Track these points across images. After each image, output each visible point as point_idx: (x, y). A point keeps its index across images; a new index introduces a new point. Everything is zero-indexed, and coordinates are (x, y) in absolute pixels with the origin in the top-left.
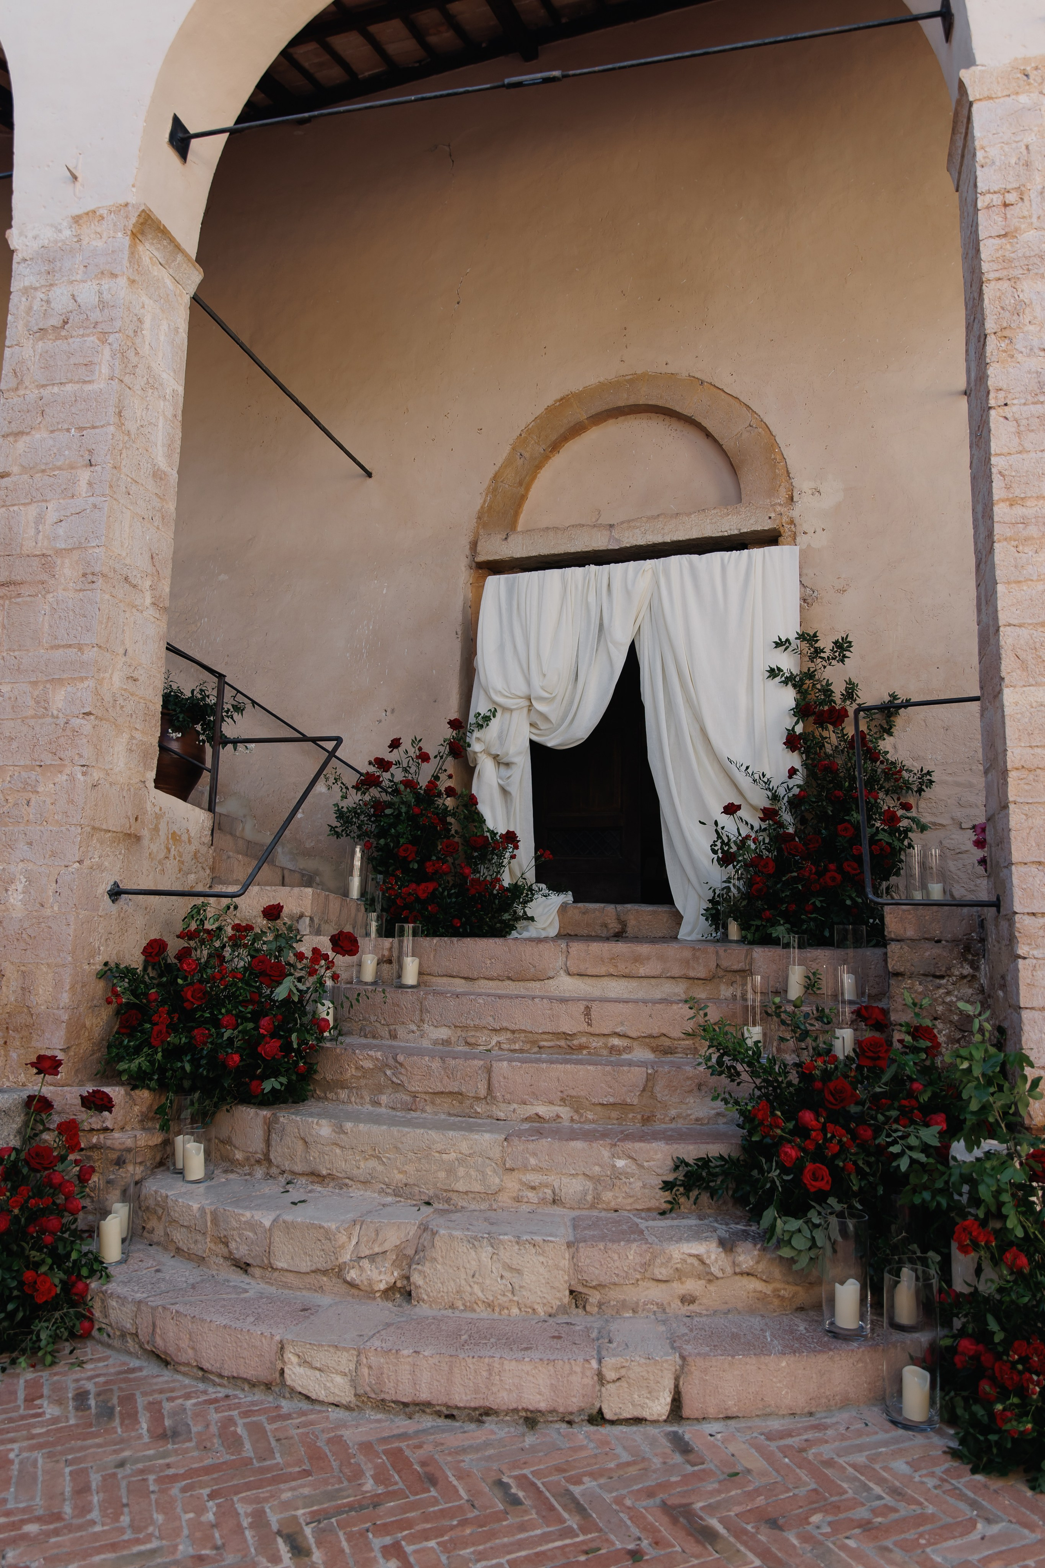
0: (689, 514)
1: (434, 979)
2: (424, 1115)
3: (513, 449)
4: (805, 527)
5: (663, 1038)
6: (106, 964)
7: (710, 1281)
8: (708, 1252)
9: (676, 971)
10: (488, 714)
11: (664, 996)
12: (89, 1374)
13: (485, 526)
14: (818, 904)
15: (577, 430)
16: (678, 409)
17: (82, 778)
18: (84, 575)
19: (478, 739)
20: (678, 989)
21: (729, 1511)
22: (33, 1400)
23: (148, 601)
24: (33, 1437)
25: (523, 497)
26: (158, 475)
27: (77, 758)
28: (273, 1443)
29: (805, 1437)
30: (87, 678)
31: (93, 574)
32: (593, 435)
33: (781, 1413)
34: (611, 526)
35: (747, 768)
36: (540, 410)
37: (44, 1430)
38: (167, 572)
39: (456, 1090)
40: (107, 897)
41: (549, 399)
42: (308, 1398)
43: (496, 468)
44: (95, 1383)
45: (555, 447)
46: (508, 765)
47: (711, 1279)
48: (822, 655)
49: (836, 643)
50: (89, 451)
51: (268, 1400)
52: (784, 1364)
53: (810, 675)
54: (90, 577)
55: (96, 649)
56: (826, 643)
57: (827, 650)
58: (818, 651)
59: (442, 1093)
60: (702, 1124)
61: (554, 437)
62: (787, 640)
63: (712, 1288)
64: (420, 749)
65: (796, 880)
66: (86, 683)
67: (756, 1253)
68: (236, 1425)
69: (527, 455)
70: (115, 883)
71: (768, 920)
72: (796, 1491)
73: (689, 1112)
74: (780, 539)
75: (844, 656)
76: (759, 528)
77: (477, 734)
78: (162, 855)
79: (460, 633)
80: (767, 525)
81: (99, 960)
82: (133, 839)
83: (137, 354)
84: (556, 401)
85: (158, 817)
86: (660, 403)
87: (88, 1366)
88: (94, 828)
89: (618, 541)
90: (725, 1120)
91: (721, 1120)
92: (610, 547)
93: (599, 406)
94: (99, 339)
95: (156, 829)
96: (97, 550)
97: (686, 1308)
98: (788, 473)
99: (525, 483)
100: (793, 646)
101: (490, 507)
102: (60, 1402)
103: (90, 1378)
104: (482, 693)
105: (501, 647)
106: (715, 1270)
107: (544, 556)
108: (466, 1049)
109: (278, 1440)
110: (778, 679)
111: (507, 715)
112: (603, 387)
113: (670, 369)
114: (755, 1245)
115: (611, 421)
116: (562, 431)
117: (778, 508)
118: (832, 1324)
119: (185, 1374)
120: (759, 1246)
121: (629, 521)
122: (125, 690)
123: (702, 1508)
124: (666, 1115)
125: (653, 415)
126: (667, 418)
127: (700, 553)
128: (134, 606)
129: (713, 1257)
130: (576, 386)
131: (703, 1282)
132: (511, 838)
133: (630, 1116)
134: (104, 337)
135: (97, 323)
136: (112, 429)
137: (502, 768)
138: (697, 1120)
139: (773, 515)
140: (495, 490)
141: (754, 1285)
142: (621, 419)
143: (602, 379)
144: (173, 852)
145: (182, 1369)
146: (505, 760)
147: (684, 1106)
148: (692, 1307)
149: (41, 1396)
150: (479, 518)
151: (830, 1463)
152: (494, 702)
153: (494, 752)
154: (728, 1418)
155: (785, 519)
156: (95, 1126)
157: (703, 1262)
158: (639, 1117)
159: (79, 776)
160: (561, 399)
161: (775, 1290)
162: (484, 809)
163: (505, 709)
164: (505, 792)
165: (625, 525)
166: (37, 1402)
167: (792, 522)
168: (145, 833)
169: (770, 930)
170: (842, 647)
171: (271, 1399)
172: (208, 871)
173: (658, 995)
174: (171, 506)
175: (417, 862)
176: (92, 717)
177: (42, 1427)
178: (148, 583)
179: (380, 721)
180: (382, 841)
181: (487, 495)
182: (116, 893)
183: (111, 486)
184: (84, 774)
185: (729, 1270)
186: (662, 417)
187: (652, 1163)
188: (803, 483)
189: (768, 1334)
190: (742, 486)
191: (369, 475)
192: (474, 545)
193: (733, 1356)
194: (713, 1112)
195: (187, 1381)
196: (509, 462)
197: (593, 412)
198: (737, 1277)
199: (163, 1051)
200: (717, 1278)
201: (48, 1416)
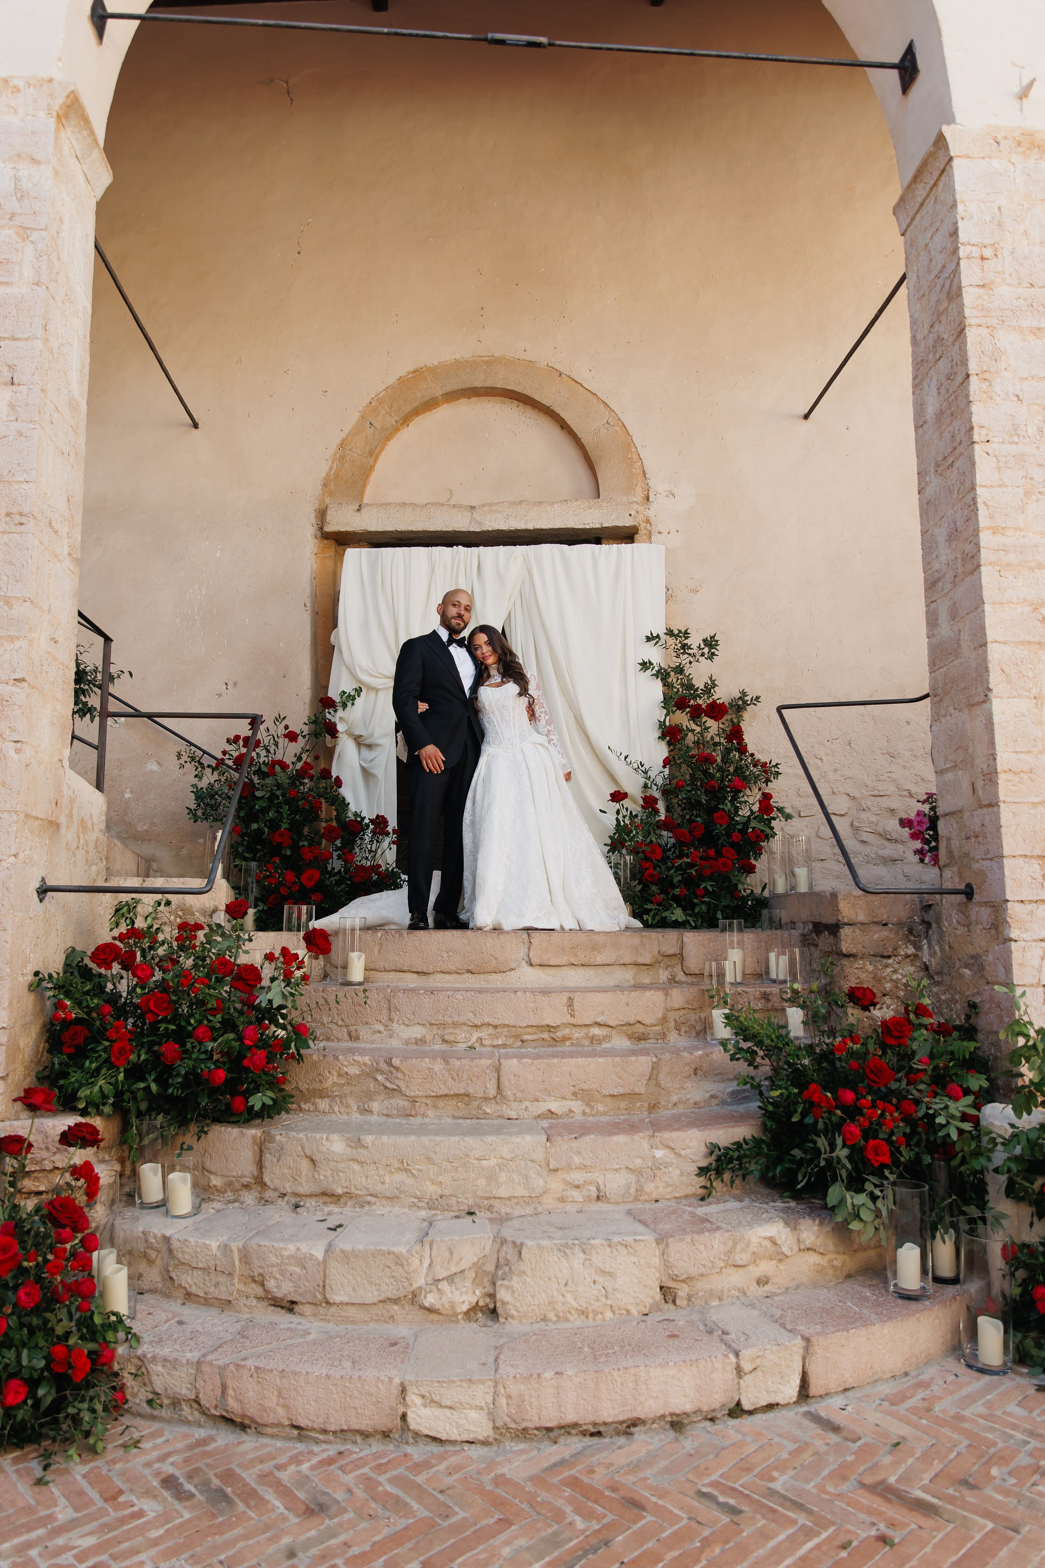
0: (552, 504)
1: (379, 974)
2: (427, 1120)
3: (363, 417)
4: (660, 528)
5: (638, 1025)
6: (37, 974)
7: (780, 1260)
8: (779, 1233)
9: (628, 958)
10: (353, 693)
11: (617, 983)
12: (155, 1454)
13: (331, 494)
14: (710, 889)
15: (430, 405)
16: (536, 397)
17: (16, 757)
18: (8, 514)
19: (341, 718)
20: (627, 976)
21: (922, 1480)
22: (114, 1498)
23: (66, 550)
24: (155, 1542)
25: (372, 468)
26: (72, 404)
27: (8, 732)
28: (441, 1497)
29: (920, 1396)
30: (18, 638)
31: (21, 514)
32: (444, 412)
33: (886, 1377)
34: (472, 508)
35: (626, 758)
36: (392, 380)
37: (161, 1532)
38: (79, 518)
39: (462, 1091)
40: (36, 895)
41: (403, 369)
42: (435, 1439)
43: (344, 436)
44: (172, 1464)
45: (406, 420)
46: (370, 746)
47: (782, 1257)
48: (690, 651)
49: (705, 641)
50: (9, 367)
51: (389, 1450)
52: (886, 1331)
53: (679, 670)
54: (17, 519)
55: (28, 604)
56: (695, 641)
57: (694, 646)
58: (685, 647)
59: (446, 1096)
60: (699, 1108)
61: (407, 409)
62: (658, 636)
63: (782, 1267)
64: (286, 727)
65: (690, 866)
66: (17, 644)
67: (816, 1228)
68: (380, 1484)
69: (377, 425)
70: (43, 880)
71: (659, 904)
72: (957, 1449)
73: (688, 1096)
74: (636, 536)
75: (713, 654)
76: (620, 524)
77: (340, 713)
78: (74, 846)
79: (309, 605)
80: (624, 521)
81: (30, 969)
82: (53, 826)
83: (59, 258)
84: (409, 373)
85: (72, 801)
86: (518, 389)
87: (145, 1445)
88: (27, 816)
89: (479, 523)
90: (716, 1102)
91: (714, 1102)
92: (472, 529)
93: (455, 384)
94: (17, 234)
95: (70, 815)
96: (25, 486)
97: (762, 1289)
98: (644, 473)
99: (373, 454)
100: (662, 642)
101: (337, 476)
102: (149, 1493)
103: (162, 1459)
104: (344, 670)
105: (366, 624)
106: (785, 1249)
107: (401, 532)
108: (445, 1047)
109: (442, 1492)
110: (649, 672)
111: (372, 695)
112: (459, 365)
113: (528, 357)
114: (814, 1220)
115: (464, 401)
116: (416, 404)
117: (636, 506)
118: (895, 1285)
119: (272, 1436)
120: (817, 1221)
121: (491, 505)
122: (49, 653)
123: (897, 1481)
124: (669, 1102)
125: (507, 400)
126: (521, 405)
127: (571, 543)
128: (56, 556)
129: (783, 1237)
130: (431, 360)
131: (774, 1262)
132: (380, 822)
133: (638, 1105)
134: (24, 232)
135: (13, 215)
136: (39, 344)
137: (365, 752)
138: (695, 1104)
139: (633, 513)
140: (342, 457)
141: (813, 1259)
142: (474, 399)
143: (458, 357)
144: (82, 842)
145: (269, 1430)
146: (367, 742)
147: (683, 1092)
148: (768, 1288)
149: (121, 1492)
150: (325, 485)
151: (959, 1418)
152: (358, 681)
153: (357, 732)
154: (846, 1390)
155: (641, 518)
156: (59, 1164)
157: (774, 1243)
158: (646, 1105)
159: (12, 753)
160: (415, 372)
161: (830, 1261)
162: (346, 792)
163: (370, 688)
164: (366, 773)
165: (487, 508)
166: (122, 1499)
167: (648, 521)
168: (63, 820)
169: (666, 914)
170: (711, 643)
171: (391, 1447)
172: (104, 862)
173: (611, 982)
174: (82, 441)
175: (290, 848)
176: (26, 684)
177: (157, 1528)
178: (66, 530)
179: (220, 695)
180: (255, 826)
181: (333, 462)
182: (44, 891)
183: (40, 412)
184: (17, 751)
185: (796, 1248)
186: (516, 403)
187: (688, 1151)
188: (658, 485)
189: (849, 1304)
190: (600, 481)
191: (196, 426)
192: (322, 514)
193: (848, 1331)
194: (708, 1095)
195: (279, 1444)
196: (357, 430)
197: (449, 389)
198: (801, 1254)
199: (125, 1071)
200: (787, 1257)
201: (152, 1515)
